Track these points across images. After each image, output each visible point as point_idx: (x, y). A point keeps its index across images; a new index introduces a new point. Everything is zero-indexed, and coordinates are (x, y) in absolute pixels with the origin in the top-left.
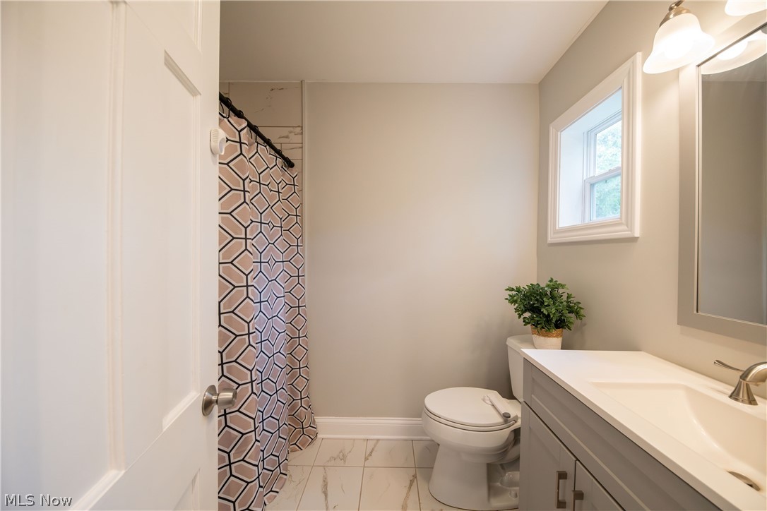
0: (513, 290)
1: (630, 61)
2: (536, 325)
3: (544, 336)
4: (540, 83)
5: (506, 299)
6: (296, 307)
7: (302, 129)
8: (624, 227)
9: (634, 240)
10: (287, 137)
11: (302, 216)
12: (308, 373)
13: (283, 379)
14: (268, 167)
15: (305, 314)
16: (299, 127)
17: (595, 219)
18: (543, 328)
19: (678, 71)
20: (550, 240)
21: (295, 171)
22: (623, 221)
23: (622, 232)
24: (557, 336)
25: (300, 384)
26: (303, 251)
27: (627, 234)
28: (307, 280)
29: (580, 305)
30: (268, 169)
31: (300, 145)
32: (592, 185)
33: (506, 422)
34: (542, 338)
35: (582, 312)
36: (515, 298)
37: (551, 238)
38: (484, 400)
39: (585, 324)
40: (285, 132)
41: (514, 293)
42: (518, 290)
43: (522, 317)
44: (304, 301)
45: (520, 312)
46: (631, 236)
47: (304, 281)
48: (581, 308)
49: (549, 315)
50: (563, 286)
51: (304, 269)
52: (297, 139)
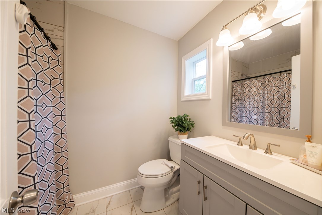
0: (172, 118)
1: (209, 41)
2: (180, 131)
3: (183, 134)
4: (178, 41)
5: (170, 122)
6: (61, 134)
7: (64, 29)
8: (207, 95)
9: (209, 100)
10: (52, 31)
11: (63, 80)
12: (68, 172)
13: (52, 178)
14: (42, 45)
15: (66, 138)
16: (61, 27)
17: (195, 93)
18: (183, 132)
19: (223, 47)
20: (182, 100)
21: (59, 53)
22: (207, 93)
23: (206, 97)
24: (186, 134)
25: (63, 179)
26: (65, 101)
27: (208, 98)
28: (67, 118)
29: (194, 122)
30: (42, 46)
31: (63, 38)
32: (195, 81)
33: (172, 170)
34: (182, 135)
35: (195, 125)
36: (173, 121)
37: (183, 99)
38: (162, 163)
39: (194, 129)
40: (51, 27)
41: (172, 119)
42: (174, 118)
43: (175, 128)
44: (65, 130)
45: (174, 126)
46: (209, 98)
47: (65, 118)
48: (194, 123)
49: (185, 127)
50: (188, 116)
51: (65, 111)
52: (61, 34)
